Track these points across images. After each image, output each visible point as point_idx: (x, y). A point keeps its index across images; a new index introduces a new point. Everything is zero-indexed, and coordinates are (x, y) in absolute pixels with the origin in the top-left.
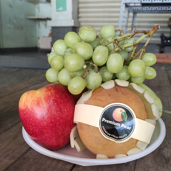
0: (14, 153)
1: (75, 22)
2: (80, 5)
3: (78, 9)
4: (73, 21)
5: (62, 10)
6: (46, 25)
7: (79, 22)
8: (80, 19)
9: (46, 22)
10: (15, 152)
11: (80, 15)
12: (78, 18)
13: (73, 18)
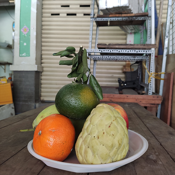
1: (38, 67)
2: (43, 52)
3: (41, 55)
4: (36, 66)
5: (25, 55)
6: (5, 70)
7: (43, 67)
8: (43, 65)
9: (5, 67)
11: (43, 61)
12: (42, 63)
13: (36, 64)
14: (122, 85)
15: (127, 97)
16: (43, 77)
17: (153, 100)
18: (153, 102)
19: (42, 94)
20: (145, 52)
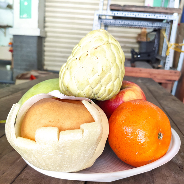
0: (4, 175)
1: (41, 32)
2: (47, 14)
3: (45, 17)
4: (39, 30)
5: (26, 17)
6: (5, 33)
7: (46, 32)
8: (46, 29)
9: (5, 30)
11: (47, 24)
12: (45, 27)
13: (39, 27)
14: (135, 56)
15: (140, 70)
16: (46, 44)
17: (170, 75)
18: (169, 78)
19: (46, 63)
20: (166, 18)
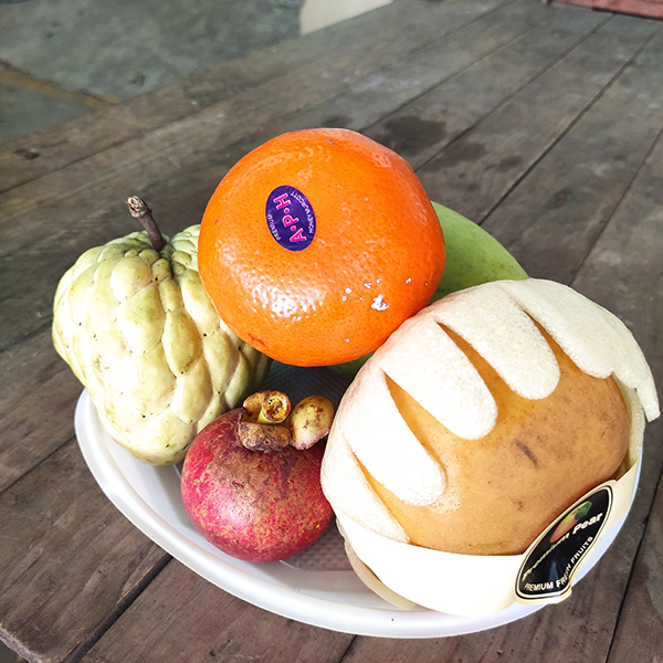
0: (28, 439)
10: (33, 435)
